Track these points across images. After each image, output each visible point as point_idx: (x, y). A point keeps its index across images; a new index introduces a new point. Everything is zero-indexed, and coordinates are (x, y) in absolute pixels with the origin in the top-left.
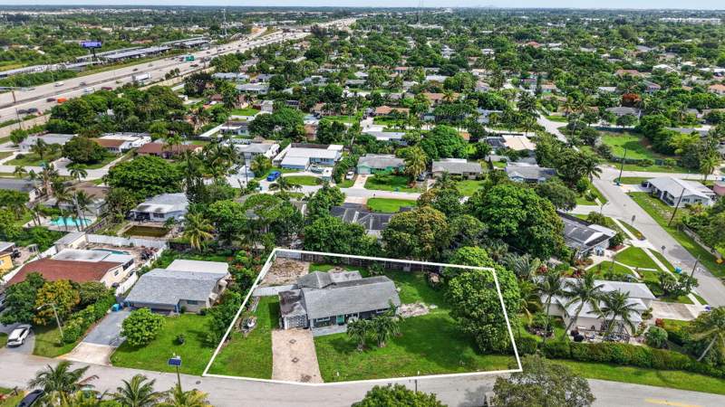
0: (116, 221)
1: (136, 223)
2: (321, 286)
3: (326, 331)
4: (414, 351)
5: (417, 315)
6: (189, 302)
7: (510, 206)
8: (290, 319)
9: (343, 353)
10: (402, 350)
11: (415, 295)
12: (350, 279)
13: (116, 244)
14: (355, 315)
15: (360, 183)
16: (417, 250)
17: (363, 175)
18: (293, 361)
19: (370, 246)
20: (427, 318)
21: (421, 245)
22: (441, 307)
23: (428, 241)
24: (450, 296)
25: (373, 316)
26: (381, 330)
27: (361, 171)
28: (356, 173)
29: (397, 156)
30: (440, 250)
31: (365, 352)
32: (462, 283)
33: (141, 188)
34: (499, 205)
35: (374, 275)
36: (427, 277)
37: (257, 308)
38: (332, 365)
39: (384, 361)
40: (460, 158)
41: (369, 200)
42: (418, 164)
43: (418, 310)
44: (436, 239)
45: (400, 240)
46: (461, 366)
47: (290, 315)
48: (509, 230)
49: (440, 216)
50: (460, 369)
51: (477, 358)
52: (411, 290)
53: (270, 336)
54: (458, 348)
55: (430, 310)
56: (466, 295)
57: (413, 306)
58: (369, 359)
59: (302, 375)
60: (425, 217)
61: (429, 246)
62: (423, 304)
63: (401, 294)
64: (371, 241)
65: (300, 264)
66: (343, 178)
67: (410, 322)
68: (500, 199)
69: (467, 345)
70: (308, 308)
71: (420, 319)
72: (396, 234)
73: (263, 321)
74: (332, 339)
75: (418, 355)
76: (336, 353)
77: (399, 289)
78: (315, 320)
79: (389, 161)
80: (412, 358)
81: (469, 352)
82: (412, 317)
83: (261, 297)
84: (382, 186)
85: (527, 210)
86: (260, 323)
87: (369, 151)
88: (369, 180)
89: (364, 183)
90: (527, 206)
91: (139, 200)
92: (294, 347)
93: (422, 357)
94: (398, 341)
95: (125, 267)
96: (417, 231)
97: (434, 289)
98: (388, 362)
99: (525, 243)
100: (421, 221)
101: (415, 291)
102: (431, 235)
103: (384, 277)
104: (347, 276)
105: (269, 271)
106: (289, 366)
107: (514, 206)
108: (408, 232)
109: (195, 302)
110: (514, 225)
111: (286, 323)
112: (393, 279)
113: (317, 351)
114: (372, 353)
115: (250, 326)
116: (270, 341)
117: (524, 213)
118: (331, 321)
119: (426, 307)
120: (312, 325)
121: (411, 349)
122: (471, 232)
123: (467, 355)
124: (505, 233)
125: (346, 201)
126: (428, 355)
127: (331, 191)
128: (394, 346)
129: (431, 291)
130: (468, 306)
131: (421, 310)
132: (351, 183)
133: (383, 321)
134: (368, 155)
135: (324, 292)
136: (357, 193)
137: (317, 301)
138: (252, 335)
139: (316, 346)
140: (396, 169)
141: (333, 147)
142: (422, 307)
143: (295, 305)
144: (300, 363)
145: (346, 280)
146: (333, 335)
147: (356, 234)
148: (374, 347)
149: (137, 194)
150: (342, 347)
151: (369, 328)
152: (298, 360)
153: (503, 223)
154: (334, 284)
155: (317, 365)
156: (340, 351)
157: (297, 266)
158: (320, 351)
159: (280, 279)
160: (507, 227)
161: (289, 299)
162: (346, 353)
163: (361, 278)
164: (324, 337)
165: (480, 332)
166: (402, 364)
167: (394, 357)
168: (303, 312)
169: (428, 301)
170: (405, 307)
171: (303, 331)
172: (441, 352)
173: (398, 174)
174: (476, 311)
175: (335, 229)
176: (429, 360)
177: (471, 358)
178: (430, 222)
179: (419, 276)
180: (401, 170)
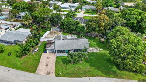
0: (12, 18)
1: (17, 19)
2: (62, 39)
3: (62, 55)
4: (93, 66)
5: (95, 52)
6: (18, 41)
7: (135, 14)
8: (49, 50)
9: (65, 64)
10: (88, 65)
11: (95, 45)
12: (73, 38)
13: (8, 23)
14: (72, 50)
15: (82, 12)
16: (97, 29)
17: (83, 11)
18: (46, 65)
19: (81, 28)
20: (99, 53)
21: (99, 27)
22: (104, 50)
23: (101, 26)
24: (110, 46)
25: (79, 51)
26: (80, 57)
27: (83, 9)
28: (81, 10)
29: (94, 6)
30: (105, 30)
31: (73, 64)
32: (117, 41)
33: (20, 9)
34: (130, 14)
35: (81, 37)
36: (100, 39)
37: (41, 45)
38: (60, 68)
39: (80, 69)
40: (112, 7)
41: (84, 17)
42: (99, 6)
43: (95, 50)
44: (105, 26)
45: (92, 25)
46: (111, 74)
47: (48, 48)
48: (133, 23)
49: (107, 17)
50: (111, 76)
51: (118, 71)
52: (93, 43)
53: (41, 55)
54: (110, 66)
55: (100, 50)
56: (118, 47)
57: (94, 48)
58: (75, 67)
59: (48, 72)
60: (101, 17)
61: (102, 28)
62: (98, 48)
63: (90, 44)
64: (82, 26)
65: (59, 32)
66: (77, 11)
67: (92, 54)
68: (130, 12)
69: (114, 65)
70: (55, 46)
71: (96, 53)
72: (90, 23)
73: (41, 49)
74: (63, 58)
75: (94, 68)
76: (63, 64)
77: (89, 42)
78: (57, 51)
79: (91, 7)
80: (92, 69)
81: (115, 68)
82: (93, 52)
83: (43, 41)
84: (88, 13)
85: (141, 16)
86: (39, 50)
87: (86, 5)
88: (85, 12)
89: (83, 12)
90: (141, 15)
91: (19, 13)
92: (48, 60)
93: (95, 69)
94: (87, 61)
95: (5, 29)
96: (98, 22)
97: (102, 43)
98: (82, 69)
99: (137, 29)
100: (100, 19)
101: (95, 43)
102: (103, 24)
103: (85, 38)
104: (72, 37)
105: (49, 34)
106: (44, 67)
107: (136, 15)
108: (94, 23)
109: (20, 41)
110: (135, 22)
111: (47, 51)
112: (88, 39)
113: (56, 62)
114: (76, 65)
115: (35, 51)
116: (41, 57)
117: (140, 17)
118: (64, 51)
119: (99, 49)
120: (57, 52)
121: (92, 65)
122: (119, 22)
123: (114, 69)
124: (131, 25)
125: (77, 16)
126: (98, 68)
127: (73, 13)
128: (85, 63)
129: (101, 44)
130: (119, 51)
131: (97, 50)
132: (79, 12)
133: (81, 54)
134: (85, 6)
135: (62, 41)
136: (81, 15)
137: (59, 44)
138: (35, 54)
139: (56, 60)
140: (93, 9)
141: (76, 4)
142: (97, 49)
143: (51, 45)
144: (48, 66)
145: (72, 38)
146: (63, 57)
147: (77, 24)
148: (78, 63)
149: (18, 11)
150: (65, 61)
151: (75, 56)
152: (48, 65)
153: (131, 21)
154: (67, 39)
155: (54, 68)
156: (64, 63)
157: (58, 33)
158: (57, 62)
159: (51, 36)
160: (132, 22)
161: (50, 43)
162: (66, 64)
163: (76, 38)
164: (60, 57)
165: (123, 63)
166: (87, 71)
167: (85, 68)
168: (54, 48)
169: (100, 47)
170: (91, 49)
171: (53, 54)
172: (104, 67)
173: (94, 11)
174: (122, 54)
175: (70, 21)
176: (98, 70)
177: (115, 71)
178: (103, 19)
179: (97, 38)
180: (95, 9)
